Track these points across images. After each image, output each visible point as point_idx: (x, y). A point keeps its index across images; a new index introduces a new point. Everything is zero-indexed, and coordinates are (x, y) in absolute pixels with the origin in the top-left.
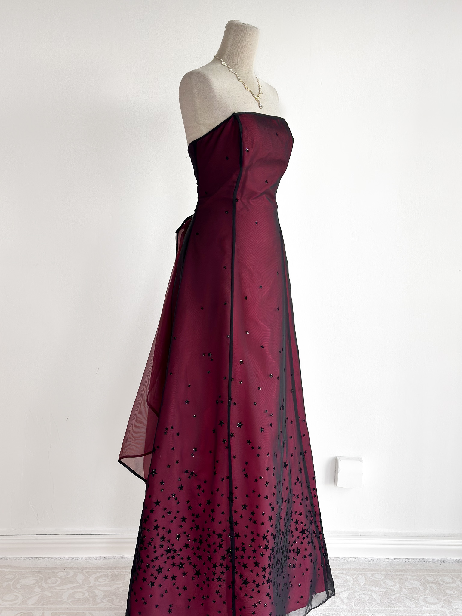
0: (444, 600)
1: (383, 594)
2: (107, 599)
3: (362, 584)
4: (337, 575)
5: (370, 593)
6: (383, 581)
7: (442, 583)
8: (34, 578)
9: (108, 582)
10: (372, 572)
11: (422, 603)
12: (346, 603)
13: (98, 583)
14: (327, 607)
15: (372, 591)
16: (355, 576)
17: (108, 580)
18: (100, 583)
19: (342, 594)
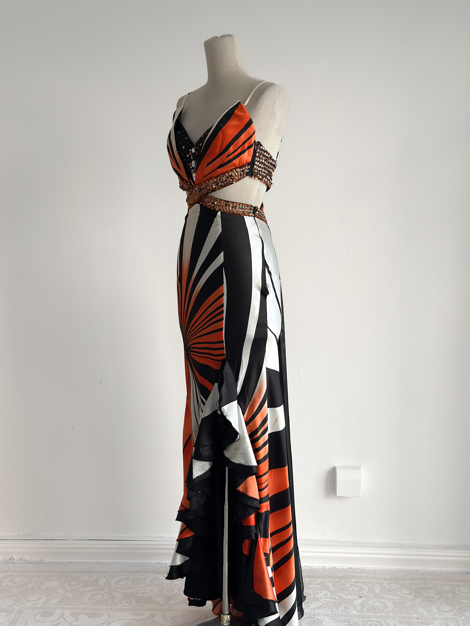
0: (459, 608)
1: (397, 602)
2: (125, 601)
3: (377, 592)
4: (353, 583)
5: (383, 601)
6: (400, 590)
7: (458, 593)
8: (58, 581)
9: (129, 585)
10: (390, 581)
11: (436, 611)
12: (359, 610)
13: (119, 586)
14: (339, 612)
15: (386, 599)
16: (371, 585)
17: (128, 583)
18: (121, 586)
19: (355, 602)
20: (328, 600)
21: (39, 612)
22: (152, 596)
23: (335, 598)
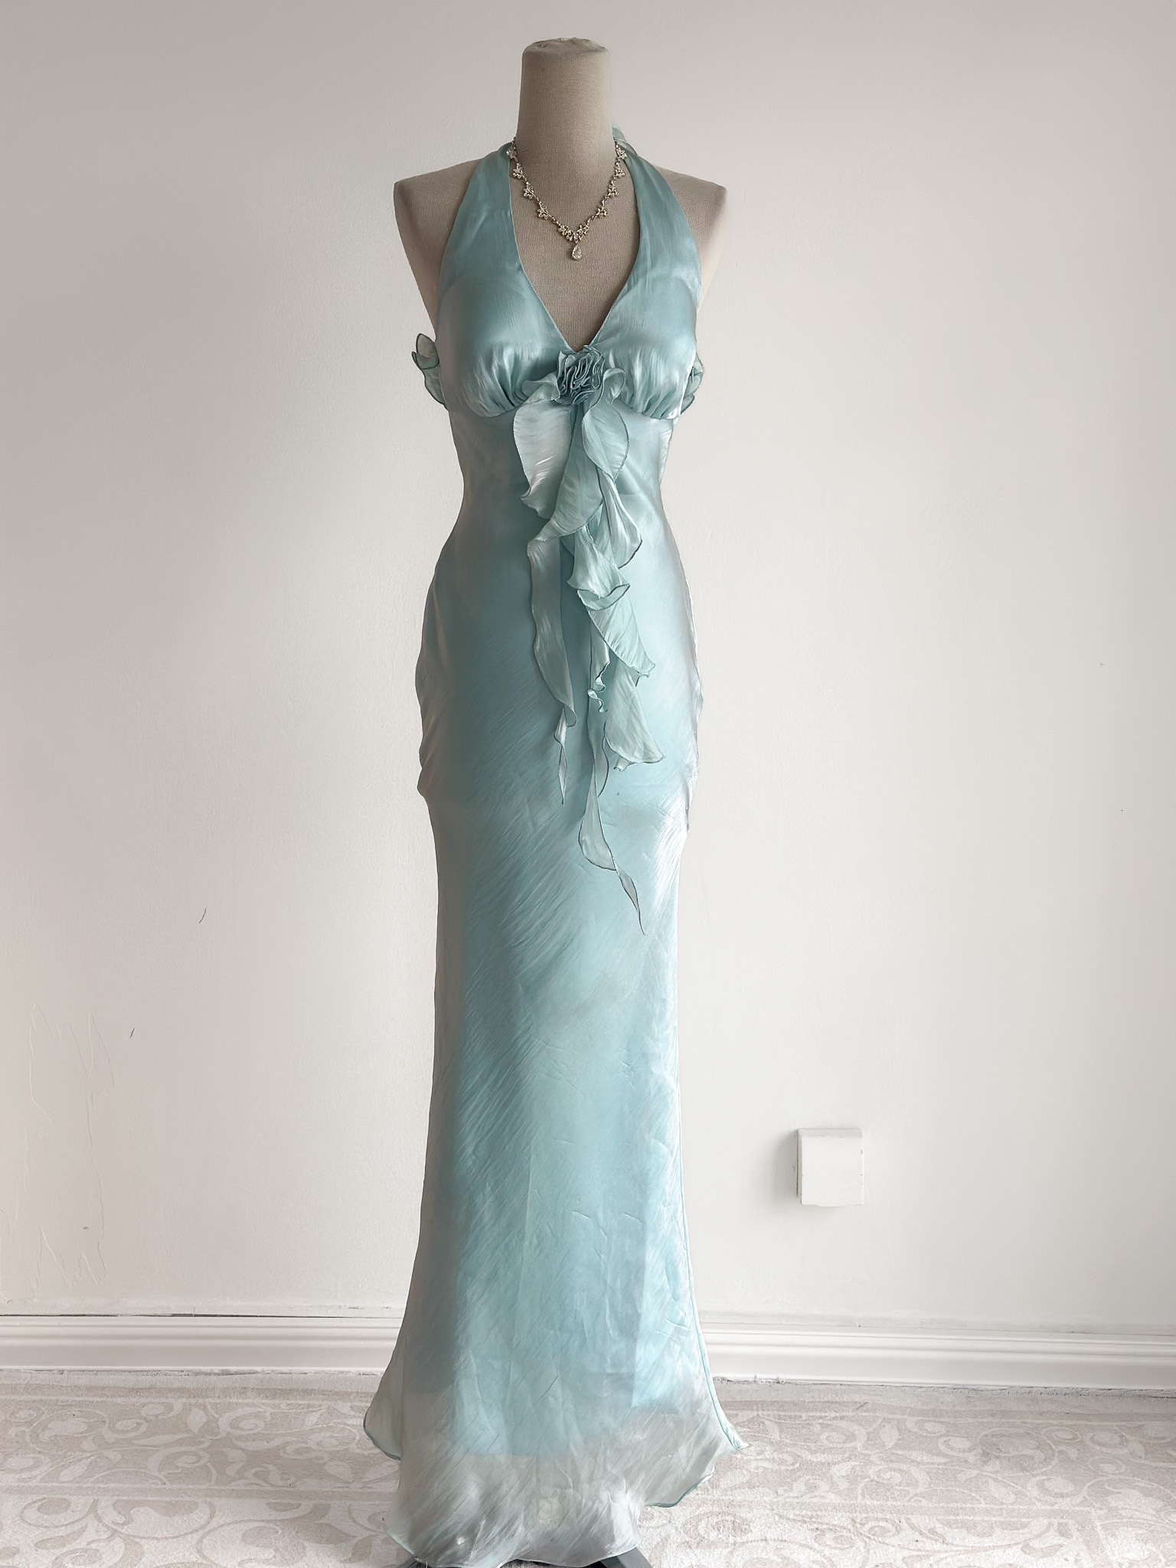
0: (1093, 1486)
1: (939, 1469)
2: (253, 1471)
4: (829, 1422)
5: (905, 1467)
6: (946, 1439)
7: (1091, 1446)
8: (84, 1420)
9: (263, 1430)
10: (921, 1418)
11: (1035, 1493)
12: (843, 1491)
13: (238, 1432)
14: (794, 1497)
15: (913, 1461)
16: (875, 1426)
17: (261, 1424)
18: (243, 1433)
19: (834, 1468)
20: (766, 1465)
21: (35, 1499)
22: (322, 1458)
23: (786, 1461)
